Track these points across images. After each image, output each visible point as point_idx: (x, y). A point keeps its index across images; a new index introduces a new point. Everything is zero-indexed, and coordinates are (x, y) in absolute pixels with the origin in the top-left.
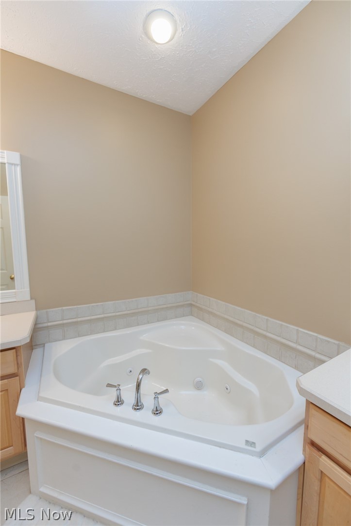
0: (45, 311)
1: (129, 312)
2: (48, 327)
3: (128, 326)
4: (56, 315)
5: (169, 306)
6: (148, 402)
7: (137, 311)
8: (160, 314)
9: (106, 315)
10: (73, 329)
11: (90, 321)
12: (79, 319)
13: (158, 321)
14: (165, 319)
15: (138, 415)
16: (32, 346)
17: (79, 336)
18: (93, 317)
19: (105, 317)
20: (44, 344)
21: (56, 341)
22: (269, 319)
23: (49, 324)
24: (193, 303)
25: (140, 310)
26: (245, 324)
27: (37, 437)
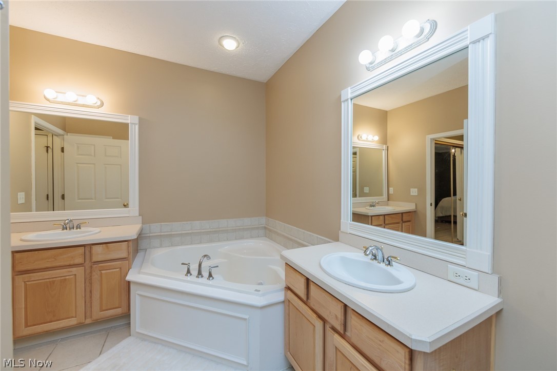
0: (148, 225)
1: (211, 230)
2: (150, 236)
3: (211, 241)
4: (155, 228)
5: (245, 227)
6: (205, 274)
7: (218, 230)
8: (239, 234)
9: (193, 231)
10: (169, 239)
11: (181, 234)
12: (173, 233)
13: (236, 239)
14: (242, 238)
15: (200, 280)
16: (137, 250)
17: (172, 246)
18: (183, 232)
19: (193, 233)
20: (146, 249)
21: (155, 248)
22: (305, 231)
23: (151, 235)
24: (266, 226)
25: (220, 229)
26: (293, 238)
27: (138, 294)
